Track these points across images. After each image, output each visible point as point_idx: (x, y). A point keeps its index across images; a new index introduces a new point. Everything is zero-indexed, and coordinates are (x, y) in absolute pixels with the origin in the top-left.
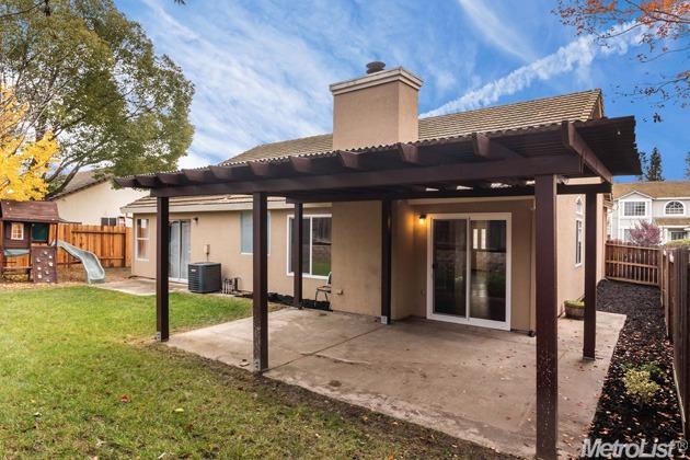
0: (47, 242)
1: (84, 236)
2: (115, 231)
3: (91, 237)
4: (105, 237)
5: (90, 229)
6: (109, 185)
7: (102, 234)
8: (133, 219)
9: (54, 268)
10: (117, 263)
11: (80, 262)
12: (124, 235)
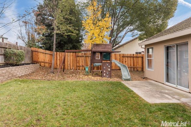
0: (110, 60)
1: (126, 58)
2: (139, 56)
3: (129, 58)
4: (135, 58)
5: (129, 56)
6: (138, 39)
7: (133, 57)
8: (145, 48)
9: (110, 71)
10: (140, 69)
11: (120, 69)
12: (142, 58)
